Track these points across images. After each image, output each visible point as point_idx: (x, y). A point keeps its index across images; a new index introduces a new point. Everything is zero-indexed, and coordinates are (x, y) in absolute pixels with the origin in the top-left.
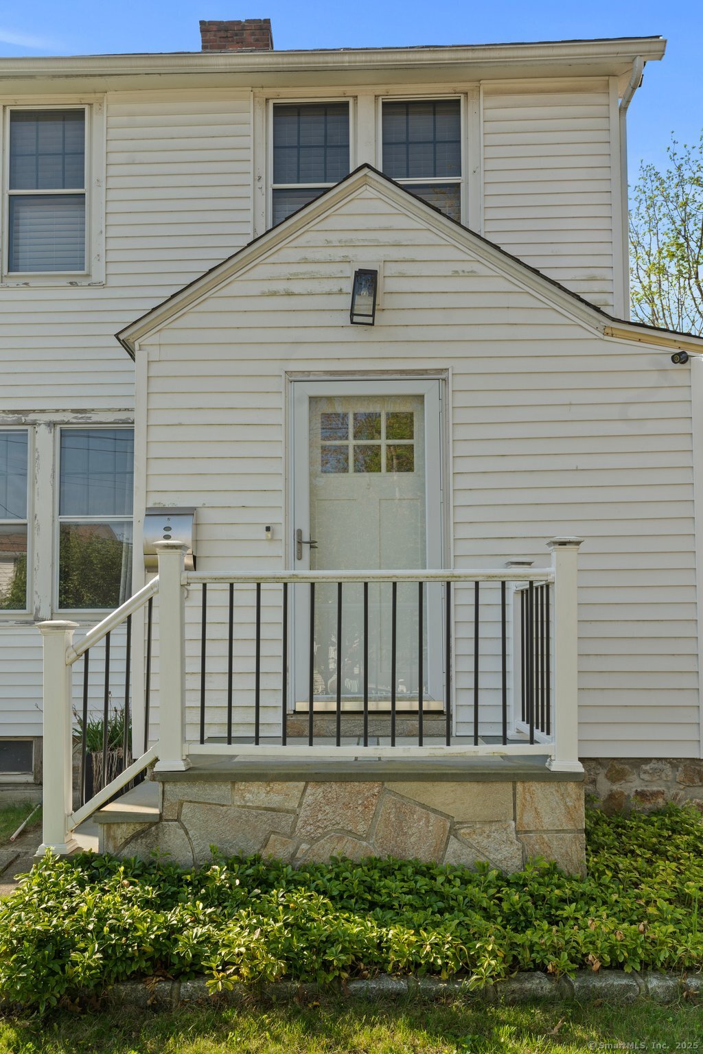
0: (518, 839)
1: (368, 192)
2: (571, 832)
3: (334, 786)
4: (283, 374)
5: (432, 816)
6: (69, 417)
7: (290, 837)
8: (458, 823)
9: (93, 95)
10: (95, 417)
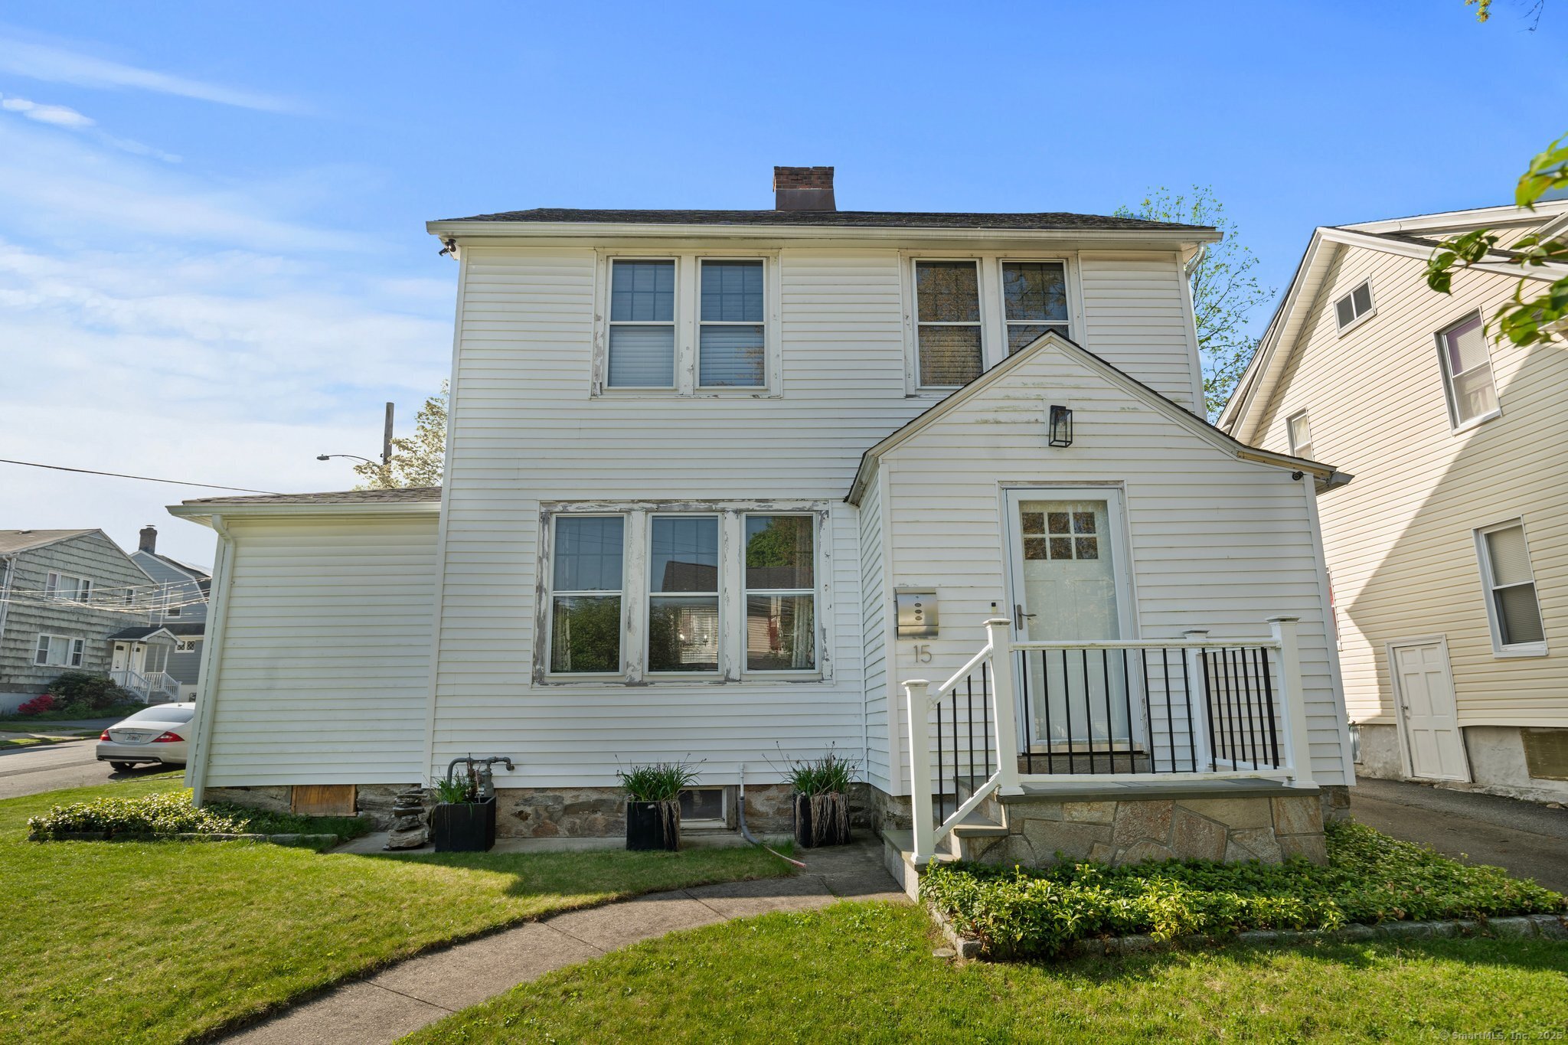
0: (1277, 841)
1: (1049, 348)
2: (1314, 834)
3: (1139, 804)
4: (996, 483)
5: (1213, 824)
6: (754, 505)
7: (1109, 845)
8: (1233, 830)
9: (769, 251)
10: (776, 506)
